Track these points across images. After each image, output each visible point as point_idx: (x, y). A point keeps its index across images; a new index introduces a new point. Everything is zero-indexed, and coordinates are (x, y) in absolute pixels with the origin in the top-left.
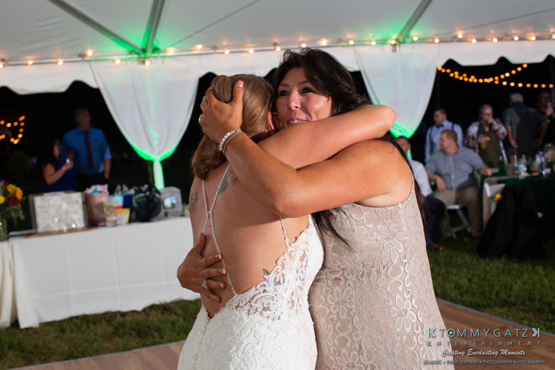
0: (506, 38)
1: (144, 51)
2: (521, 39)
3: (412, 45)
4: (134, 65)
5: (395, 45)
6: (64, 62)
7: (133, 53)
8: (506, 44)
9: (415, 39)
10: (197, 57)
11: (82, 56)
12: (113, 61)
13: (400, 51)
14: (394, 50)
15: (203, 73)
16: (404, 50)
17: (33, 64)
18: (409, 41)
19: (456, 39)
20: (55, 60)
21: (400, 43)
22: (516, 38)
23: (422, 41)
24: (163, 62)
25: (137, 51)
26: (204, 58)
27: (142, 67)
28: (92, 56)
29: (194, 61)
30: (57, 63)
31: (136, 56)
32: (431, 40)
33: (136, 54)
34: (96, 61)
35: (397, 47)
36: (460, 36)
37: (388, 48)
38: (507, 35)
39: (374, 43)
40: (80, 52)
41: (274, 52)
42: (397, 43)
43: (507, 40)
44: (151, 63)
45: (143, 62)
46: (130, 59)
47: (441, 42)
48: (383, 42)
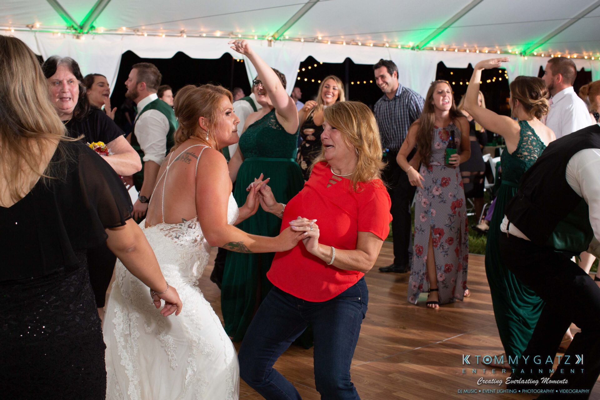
0: (352, 43)
2: (363, 45)
3: (283, 42)
4: (70, 38)
5: (271, 41)
8: (352, 47)
9: (287, 37)
10: (120, 37)
13: (274, 46)
14: (270, 45)
15: (124, 51)
16: (277, 45)
18: (282, 38)
19: (316, 40)
21: (276, 39)
22: (360, 44)
23: (291, 39)
24: (93, 38)
26: (126, 38)
27: (77, 40)
29: (118, 39)
32: (298, 40)
35: (272, 43)
36: (320, 38)
37: (266, 43)
38: (353, 40)
39: (256, 38)
41: (180, 38)
42: (273, 39)
43: (353, 45)
45: (78, 37)
47: (305, 41)
48: (262, 37)
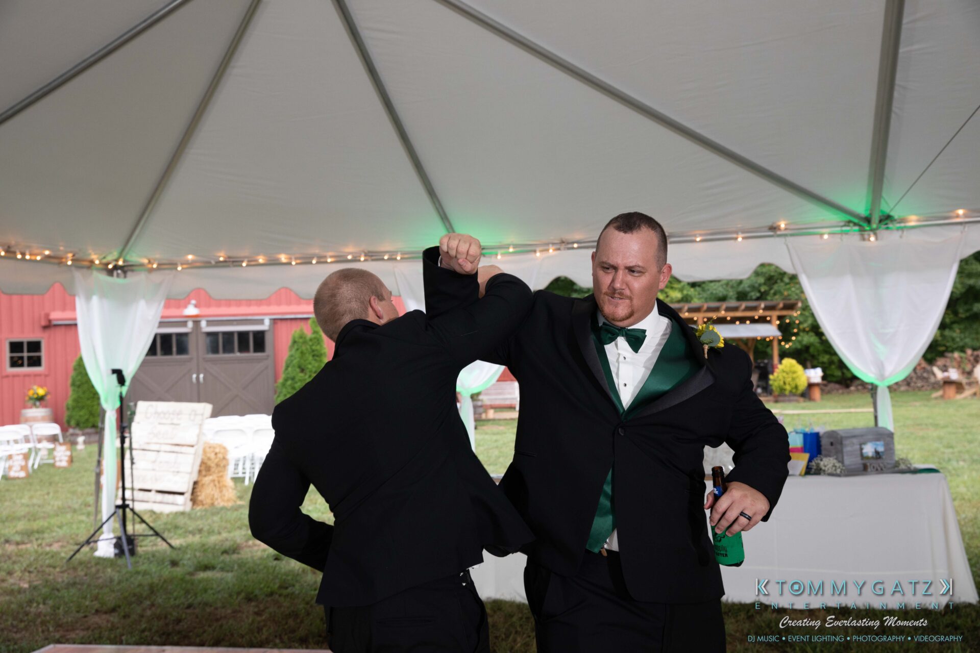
1: (868, 220)
6: (743, 238)
7: (851, 225)
11: (774, 228)
12: (822, 235)
17: (702, 241)
20: (734, 236)
25: (856, 221)
28: (786, 229)
30: (736, 239)
31: (856, 228)
33: (855, 224)
34: (792, 235)
40: (770, 224)
44: (877, 239)
46: (846, 233)
